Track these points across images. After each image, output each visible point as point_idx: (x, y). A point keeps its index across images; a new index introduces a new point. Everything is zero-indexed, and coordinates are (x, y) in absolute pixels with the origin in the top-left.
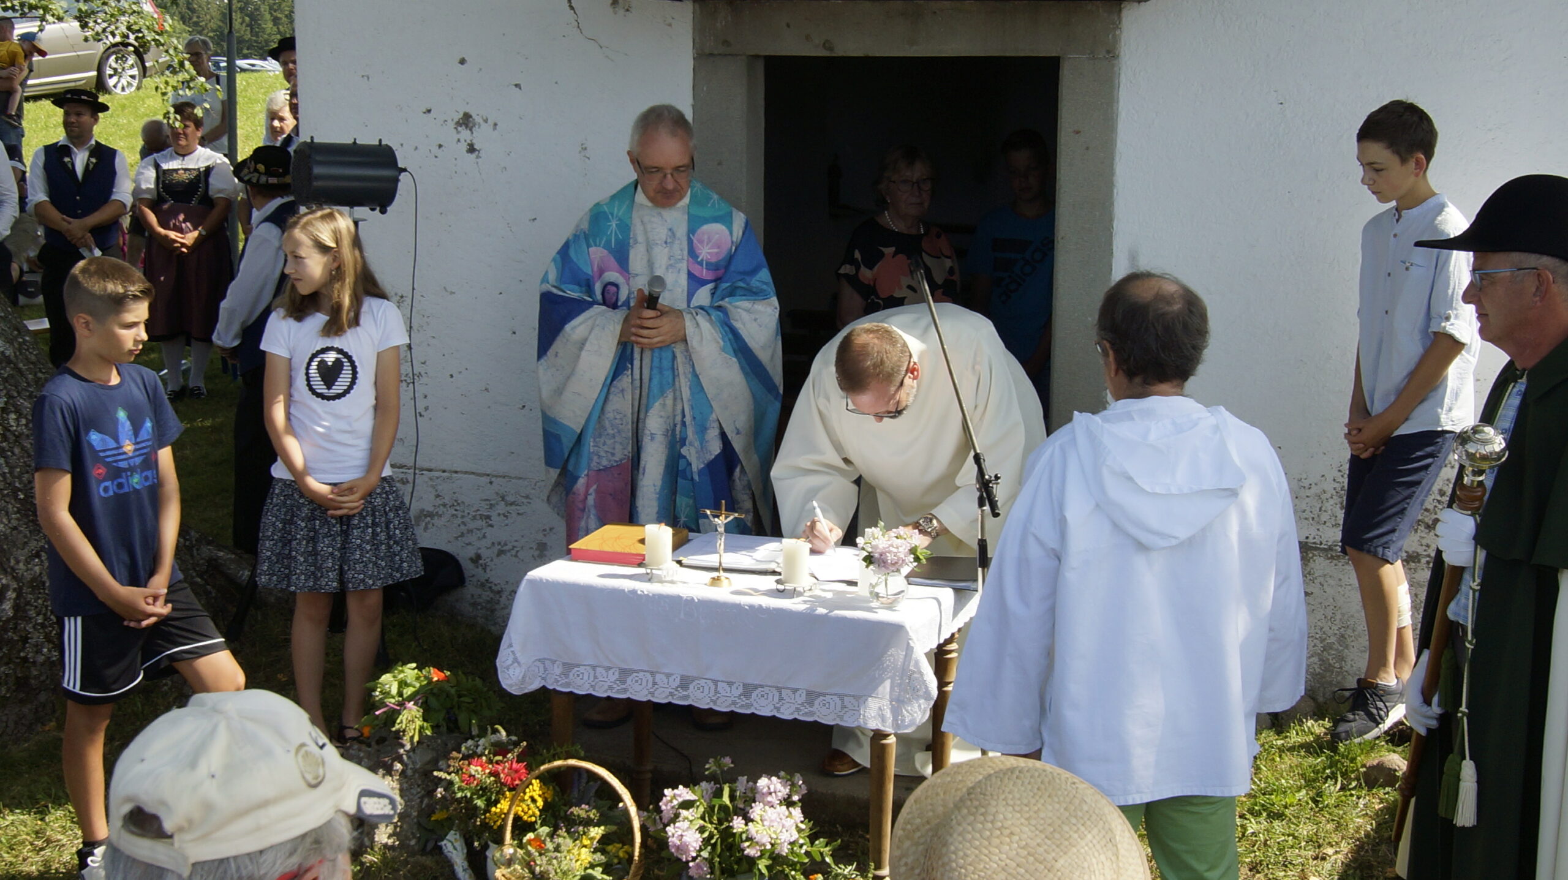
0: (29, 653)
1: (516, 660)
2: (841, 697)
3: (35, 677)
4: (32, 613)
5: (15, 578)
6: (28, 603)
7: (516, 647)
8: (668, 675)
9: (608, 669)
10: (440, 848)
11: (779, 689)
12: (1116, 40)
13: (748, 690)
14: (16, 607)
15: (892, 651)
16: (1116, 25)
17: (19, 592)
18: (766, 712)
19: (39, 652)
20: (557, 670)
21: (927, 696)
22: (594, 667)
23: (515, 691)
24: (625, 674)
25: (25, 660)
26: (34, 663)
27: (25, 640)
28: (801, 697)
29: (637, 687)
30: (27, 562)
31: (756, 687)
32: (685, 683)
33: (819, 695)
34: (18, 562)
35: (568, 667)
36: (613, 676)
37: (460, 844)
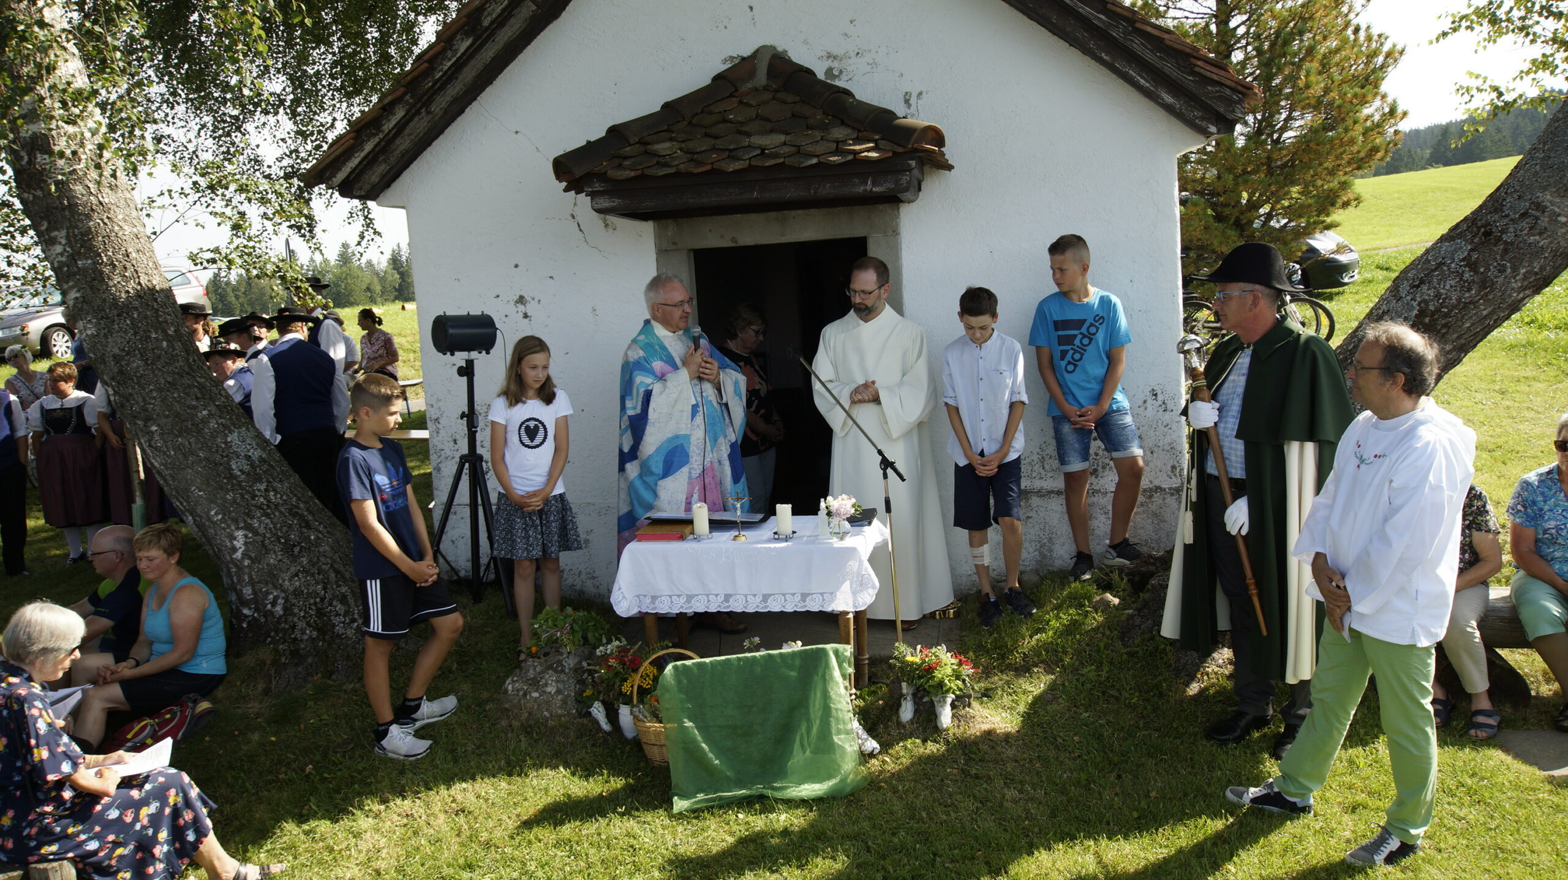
0: (297, 634)
1: (624, 597)
2: (822, 594)
3: (304, 649)
4: (296, 610)
5: (283, 591)
6: (294, 605)
7: (623, 589)
8: (717, 595)
9: (679, 596)
10: (590, 713)
11: (784, 595)
12: (897, 225)
13: (766, 597)
14: (285, 609)
15: (851, 563)
16: (898, 216)
17: (286, 600)
18: (777, 609)
19: (304, 633)
20: (648, 600)
21: (873, 587)
22: (670, 596)
23: (624, 615)
24: (690, 598)
25: (295, 639)
26: (301, 640)
27: (294, 627)
28: (798, 598)
29: (698, 604)
30: (290, 580)
31: (770, 595)
32: (727, 597)
33: (809, 594)
34: (284, 581)
35: (654, 598)
36: (683, 600)
37: (602, 709)
